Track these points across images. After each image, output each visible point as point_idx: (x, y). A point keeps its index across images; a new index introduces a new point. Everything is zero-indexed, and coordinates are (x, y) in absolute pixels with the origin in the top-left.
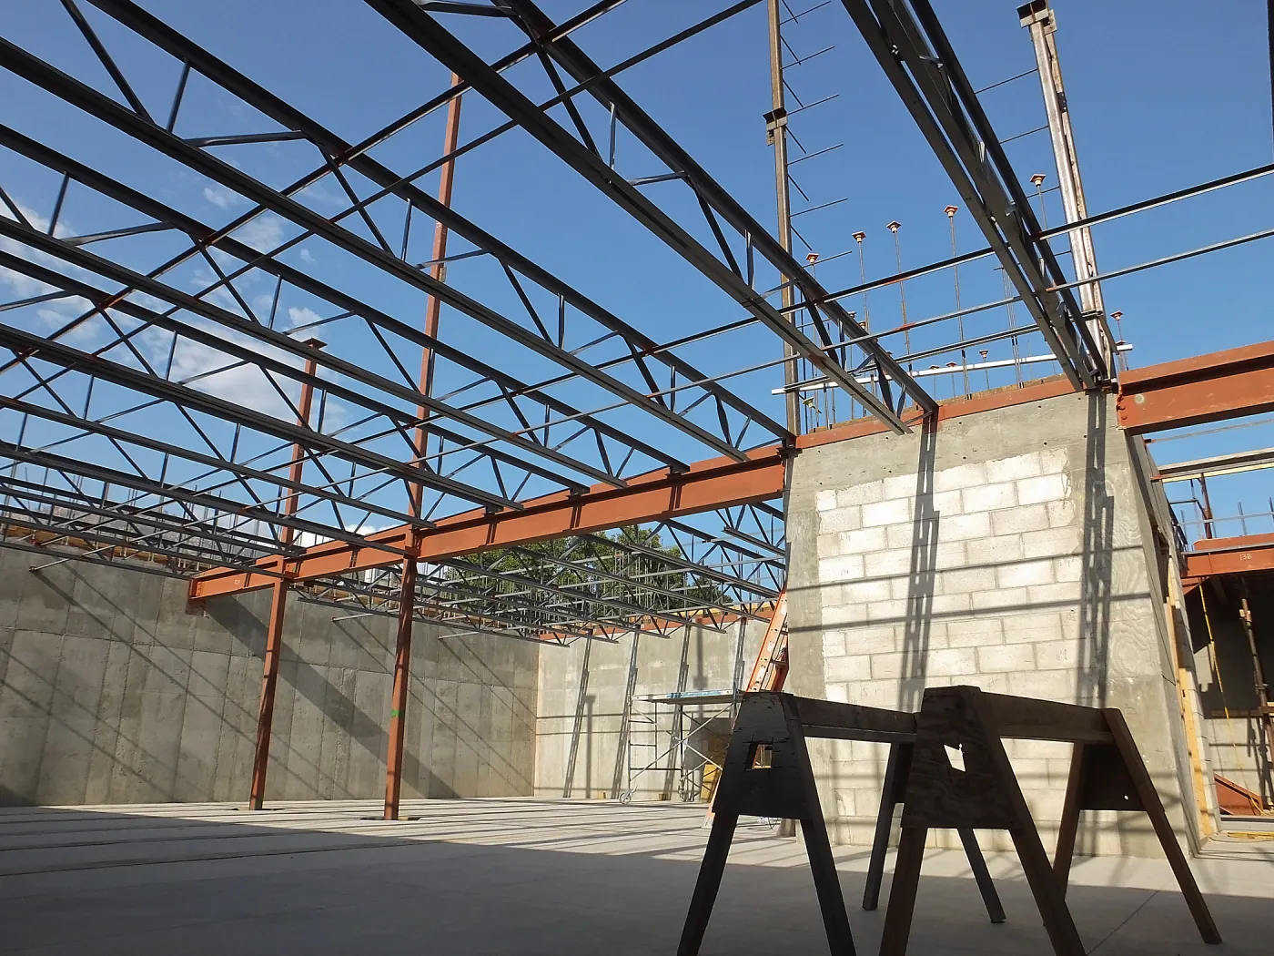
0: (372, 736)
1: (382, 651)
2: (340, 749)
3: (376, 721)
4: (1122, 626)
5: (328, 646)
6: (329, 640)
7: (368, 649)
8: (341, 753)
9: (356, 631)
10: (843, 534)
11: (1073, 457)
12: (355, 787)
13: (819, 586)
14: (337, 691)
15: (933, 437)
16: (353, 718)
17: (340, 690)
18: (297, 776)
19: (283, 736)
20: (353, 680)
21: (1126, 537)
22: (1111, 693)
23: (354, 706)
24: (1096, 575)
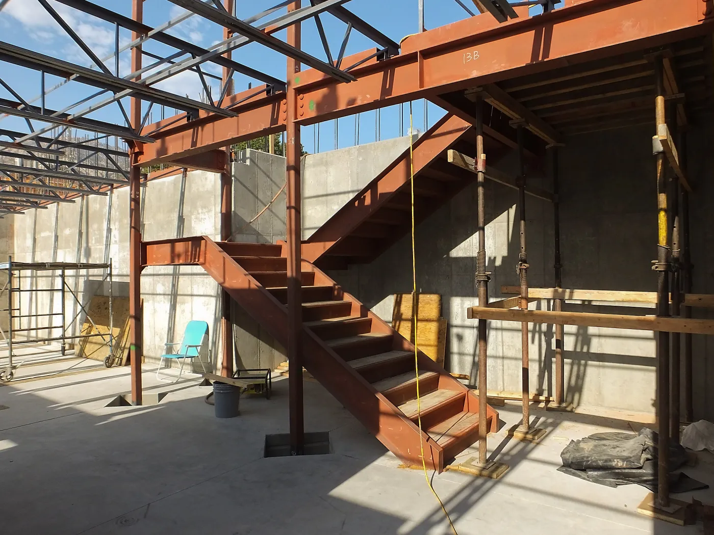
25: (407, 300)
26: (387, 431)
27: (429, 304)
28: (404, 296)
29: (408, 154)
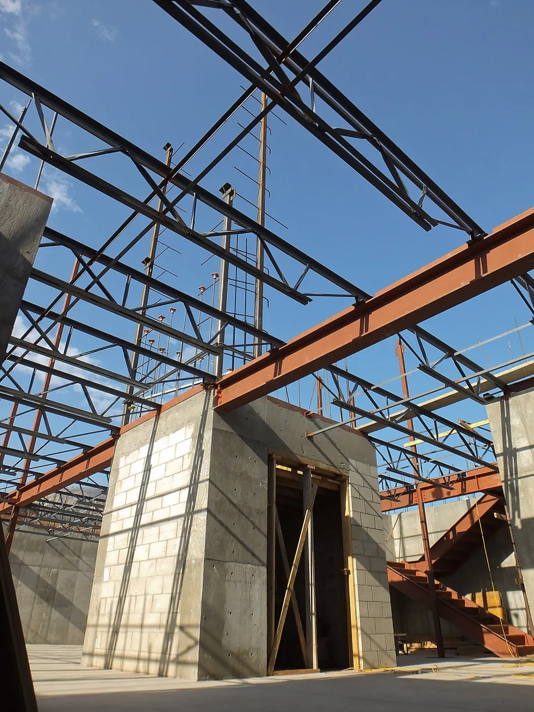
0: (67, 607)
1: (77, 558)
2: (44, 615)
3: (68, 598)
4: (196, 528)
5: (42, 556)
6: (42, 552)
7: (67, 557)
9: (60, 547)
10: (123, 480)
11: (195, 427)
12: (52, 637)
13: (112, 512)
14: (45, 581)
15: (158, 422)
16: (54, 596)
17: (47, 580)
20: (56, 575)
21: (205, 473)
22: (186, 570)
23: (55, 590)
24: (192, 498)
25: (479, 596)
26: (489, 642)
27: (494, 597)
28: (476, 594)
29: (470, 511)
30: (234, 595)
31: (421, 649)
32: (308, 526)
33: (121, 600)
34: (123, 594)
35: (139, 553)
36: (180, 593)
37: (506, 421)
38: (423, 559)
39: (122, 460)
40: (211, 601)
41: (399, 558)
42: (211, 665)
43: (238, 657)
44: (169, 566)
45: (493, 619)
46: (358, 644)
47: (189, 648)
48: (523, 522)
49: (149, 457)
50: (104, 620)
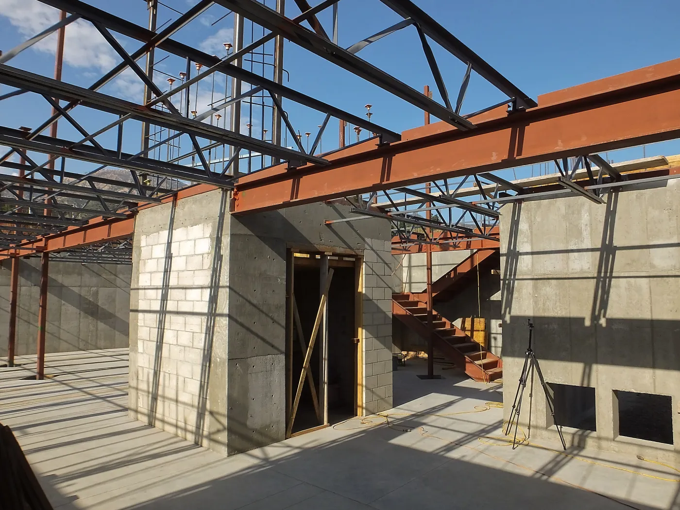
0: (111, 318)
1: (113, 277)
3: (111, 311)
5: (80, 277)
6: (80, 274)
7: (104, 277)
8: (91, 327)
10: (146, 260)
11: (213, 228)
12: (102, 343)
13: (138, 289)
14: (87, 299)
15: (175, 209)
16: (98, 311)
17: (88, 298)
18: (66, 341)
19: (56, 323)
20: (97, 293)
21: (225, 279)
22: (212, 365)
23: (98, 305)
24: (213, 300)
25: (468, 321)
26: (469, 369)
27: (480, 323)
28: (466, 319)
29: (472, 257)
30: (256, 384)
31: (416, 358)
32: (323, 309)
33: (156, 374)
34: (157, 369)
35: (168, 336)
36: (208, 383)
37: (515, 224)
38: (425, 291)
39: (143, 238)
40: (235, 395)
41: (406, 283)
42: (238, 443)
43: (260, 432)
44: (197, 356)
45: (476, 347)
46: (362, 397)
47: (219, 431)
48: (512, 318)
49: (169, 244)
50: (143, 386)
